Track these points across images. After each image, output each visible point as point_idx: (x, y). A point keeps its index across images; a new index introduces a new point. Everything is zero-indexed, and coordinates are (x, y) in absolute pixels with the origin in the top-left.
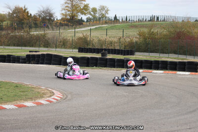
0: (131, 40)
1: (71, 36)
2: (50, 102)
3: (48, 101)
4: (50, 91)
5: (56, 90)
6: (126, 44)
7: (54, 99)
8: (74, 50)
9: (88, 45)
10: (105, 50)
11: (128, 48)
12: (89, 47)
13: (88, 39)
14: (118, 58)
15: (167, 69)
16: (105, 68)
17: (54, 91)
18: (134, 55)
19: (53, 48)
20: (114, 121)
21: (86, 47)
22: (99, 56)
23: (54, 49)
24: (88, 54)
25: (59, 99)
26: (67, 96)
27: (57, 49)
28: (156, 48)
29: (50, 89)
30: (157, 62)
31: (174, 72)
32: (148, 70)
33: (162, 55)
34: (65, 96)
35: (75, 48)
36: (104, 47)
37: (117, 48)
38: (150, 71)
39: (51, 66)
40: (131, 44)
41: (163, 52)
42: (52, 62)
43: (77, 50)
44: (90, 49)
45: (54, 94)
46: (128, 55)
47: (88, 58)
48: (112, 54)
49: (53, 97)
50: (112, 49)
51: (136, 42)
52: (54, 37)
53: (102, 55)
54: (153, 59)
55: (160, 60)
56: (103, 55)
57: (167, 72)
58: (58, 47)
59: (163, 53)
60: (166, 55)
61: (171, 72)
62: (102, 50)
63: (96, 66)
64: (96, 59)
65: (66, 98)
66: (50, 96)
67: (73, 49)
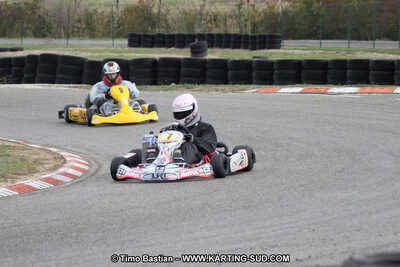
0: (271, 8)
1: (106, 5)
2: (56, 182)
3: (48, 180)
4: (54, 153)
5: (69, 151)
6: (257, 19)
7: (65, 174)
8: (118, 42)
9: (154, 25)
10: (201, 37)
11: (262, 31)
12: (157, 31)
13: (155, 11)
14: (237, 58)
15: (368, 82)
16: (201, 87)
17: (64, 154)
18: (278, 47)
19: (60, 37)
20: (226, 227)
21: (151, 31)
22: (183, 54)
23: (63, 42)
24: (156, 49)
25: (79, 174)
26: (100, 166)
27: (71, 41)
28: (340, 26)
29: (53, 149)
30: (340, 65)
31: (386, 89)
32: (318, 87)
33: (355, 44)
34: (95, 167)
35: (119, 35)
36: (198, 31)
37: (234, 30)
38: (322, 88)
39: (54, 87)
40: (271, 18)
41: (358, 36)
42: (59, 76)
43: (126, 42)
44: (159, 35)
45: (65, 161)
46: (263, 48)
47: (154, 62)
48: (220, 47)
49: (61, 170)
50: (219, 36)
51: (285, 13)
52: (60, 10)
53: (194, 52)
54: (330, 56)
55: (349, 57)
56: (196, 51)
57: (368, 88)
58: (74, 36)
59: (359, 38)
60: (368, 44)
61: (378, 89)
62: (192, 37)
63: (177, 83)
64: (176, 63)
65: (97, 171)
66: (55, 168)
67: (113, 38)
